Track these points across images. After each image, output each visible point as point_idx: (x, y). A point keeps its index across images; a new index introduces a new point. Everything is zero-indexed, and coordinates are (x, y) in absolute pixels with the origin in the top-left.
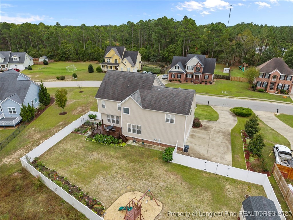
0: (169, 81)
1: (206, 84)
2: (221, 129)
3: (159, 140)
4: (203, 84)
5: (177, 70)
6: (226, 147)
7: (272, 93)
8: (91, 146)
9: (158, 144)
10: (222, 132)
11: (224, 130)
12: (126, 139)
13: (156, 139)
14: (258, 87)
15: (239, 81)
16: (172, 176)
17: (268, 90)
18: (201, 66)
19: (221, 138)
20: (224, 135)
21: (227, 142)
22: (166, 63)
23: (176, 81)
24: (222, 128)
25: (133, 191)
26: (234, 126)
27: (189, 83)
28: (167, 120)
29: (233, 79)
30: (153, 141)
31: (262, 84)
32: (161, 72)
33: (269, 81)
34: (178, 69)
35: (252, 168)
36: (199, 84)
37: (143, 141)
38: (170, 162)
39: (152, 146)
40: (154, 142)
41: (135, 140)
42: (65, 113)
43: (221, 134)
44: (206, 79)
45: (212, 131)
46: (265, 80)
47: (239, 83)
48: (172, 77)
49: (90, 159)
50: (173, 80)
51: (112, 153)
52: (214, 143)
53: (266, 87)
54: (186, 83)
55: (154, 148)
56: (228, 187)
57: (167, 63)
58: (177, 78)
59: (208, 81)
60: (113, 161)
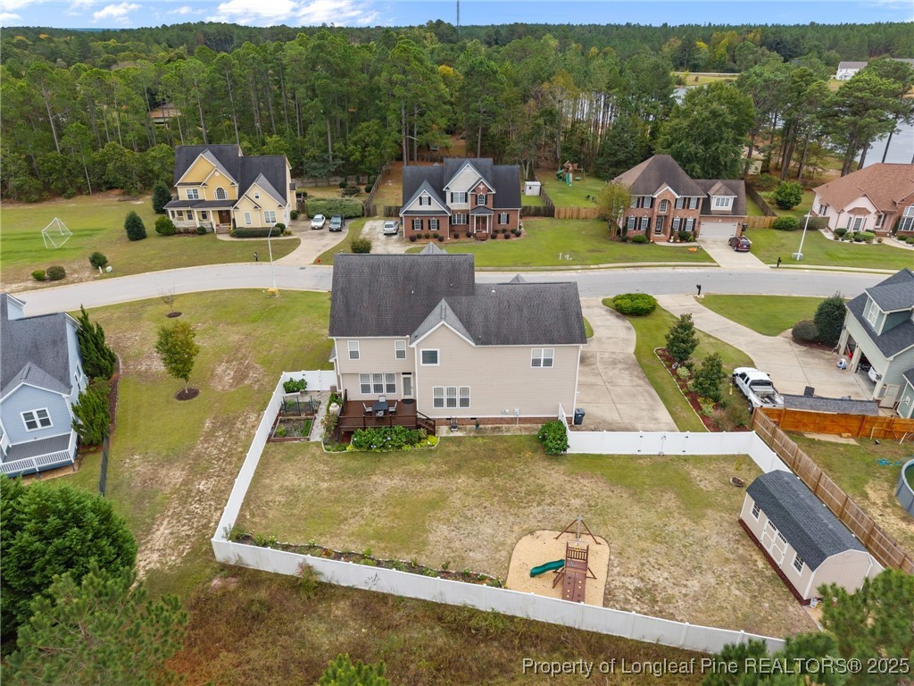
0: (409, 240)
1: (507, 237)
2: (614, 356)
3: (517, 410)
4: (500, 240)
5: (425, 207)
6: (646, 394)
7: (662, 241)
8: (353, 464)
9: (513, 421)
10: (620, 362)
11: (620, 357)
12: (431, 427)
13: (507, 411)
14: (632, 233)
15: (578, 218)
16: (585, 482)
17: (653, 235)
18: (489, 190)
19: (626, 374)
20: (628, 369)
21: (641, 382)
22: (358, 179)
23: (427, 237)
24: (614, 353)
25: (532, 533)
26: (635, 343)
27: (463, 239)
28: (536, 363)
29: (562, 215)
30: (500, 416)
31: (638, 222)
32: (366, 212)
33: (653, 213)
34: (430, 204)
35: (716, 427)
36: (489, 241)
37: (477, 422)
38: (562, 455)
39: (499, 428)
40: (502, 419)
41: (453, 424)
42: (193, 394)
43: (620, 366)
44: (503, 222)
45: (598, 364)
46: (644, 214)
47: (580, 223)
48: (413, 228)
49: (378, 495)
50: (419, 237)
51: (422, 467)
52: (618, 390)
53: (648, 229)
54: (456, 240)
55: (508, 430)
56: (695, 473)
57: (361, 178)
58: (429, 228)
59: (509, 227)
60: (438, 484)
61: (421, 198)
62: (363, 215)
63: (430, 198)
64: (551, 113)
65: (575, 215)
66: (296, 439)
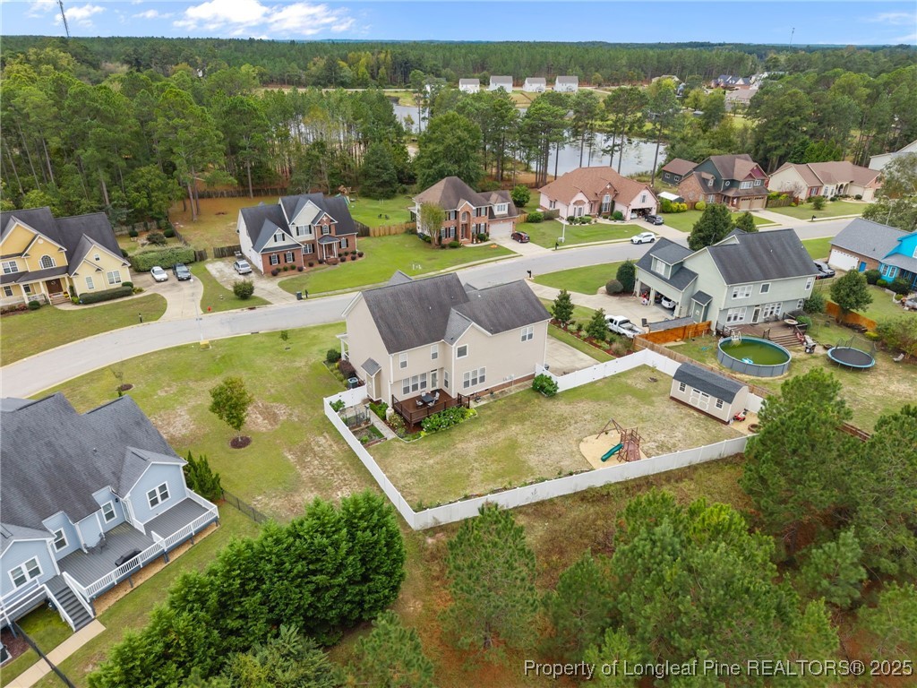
0: (270, 274)
1: (353, 259)
4: (349, 262)
5: (280, 243)
6: (564, 348)
7: (468, 244)
8: (435, 443)
9: (510, 384)
13: (507, 378)
14: (445, 241)
15: (390, 234)
16: (581, 405)
17: (461, 240)
18: (331, 221)
22: (146, 225)
23: (285, 270)
25: (581, 440)
27: (317, 266)
28: (524, 338)
29: (377, 234)
31: (448, 230)
32: (198, 257)
33: (458, 223)
34: (284, 240)
35: (618, 354)
36: (340, 265)
37: (491, 391)
38: (557, 394)
39: (504, 391)
40: (504, 385)
42: (245, 439)
44: (344, 247)
46: (451, 224)
47: (394, 238)
48: (271, 264)
50: (279, 270)
51: (482, 429)
53: (456, 238)
54: (312, 268)
55: (510, 391)
56: (629, 382)
57: (149, 224)
58: (286, 261)
59: (349, 250)
60: (502, 435)
61: (275, 236)
62: (196, 260)
63: (283, 234)
64: (322, 144)
65: (387, 233)
66: (377, 442)
